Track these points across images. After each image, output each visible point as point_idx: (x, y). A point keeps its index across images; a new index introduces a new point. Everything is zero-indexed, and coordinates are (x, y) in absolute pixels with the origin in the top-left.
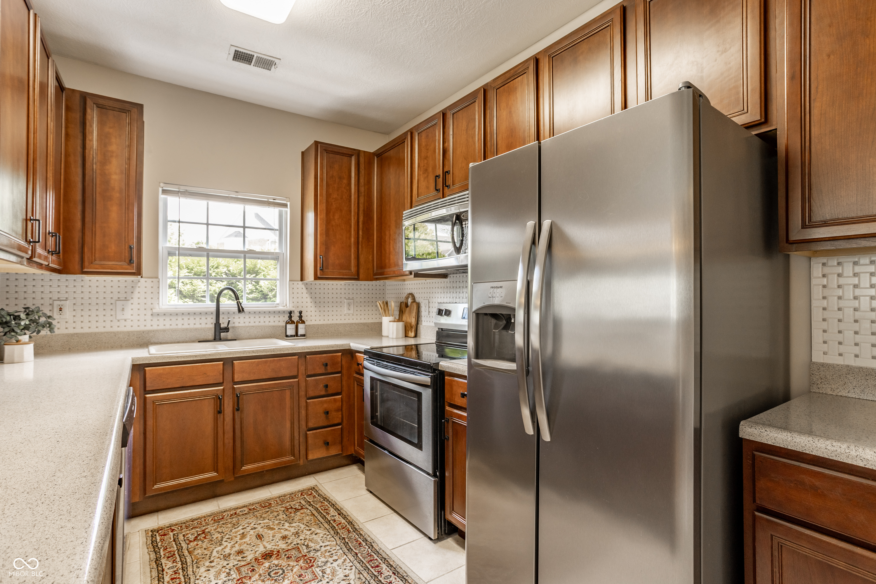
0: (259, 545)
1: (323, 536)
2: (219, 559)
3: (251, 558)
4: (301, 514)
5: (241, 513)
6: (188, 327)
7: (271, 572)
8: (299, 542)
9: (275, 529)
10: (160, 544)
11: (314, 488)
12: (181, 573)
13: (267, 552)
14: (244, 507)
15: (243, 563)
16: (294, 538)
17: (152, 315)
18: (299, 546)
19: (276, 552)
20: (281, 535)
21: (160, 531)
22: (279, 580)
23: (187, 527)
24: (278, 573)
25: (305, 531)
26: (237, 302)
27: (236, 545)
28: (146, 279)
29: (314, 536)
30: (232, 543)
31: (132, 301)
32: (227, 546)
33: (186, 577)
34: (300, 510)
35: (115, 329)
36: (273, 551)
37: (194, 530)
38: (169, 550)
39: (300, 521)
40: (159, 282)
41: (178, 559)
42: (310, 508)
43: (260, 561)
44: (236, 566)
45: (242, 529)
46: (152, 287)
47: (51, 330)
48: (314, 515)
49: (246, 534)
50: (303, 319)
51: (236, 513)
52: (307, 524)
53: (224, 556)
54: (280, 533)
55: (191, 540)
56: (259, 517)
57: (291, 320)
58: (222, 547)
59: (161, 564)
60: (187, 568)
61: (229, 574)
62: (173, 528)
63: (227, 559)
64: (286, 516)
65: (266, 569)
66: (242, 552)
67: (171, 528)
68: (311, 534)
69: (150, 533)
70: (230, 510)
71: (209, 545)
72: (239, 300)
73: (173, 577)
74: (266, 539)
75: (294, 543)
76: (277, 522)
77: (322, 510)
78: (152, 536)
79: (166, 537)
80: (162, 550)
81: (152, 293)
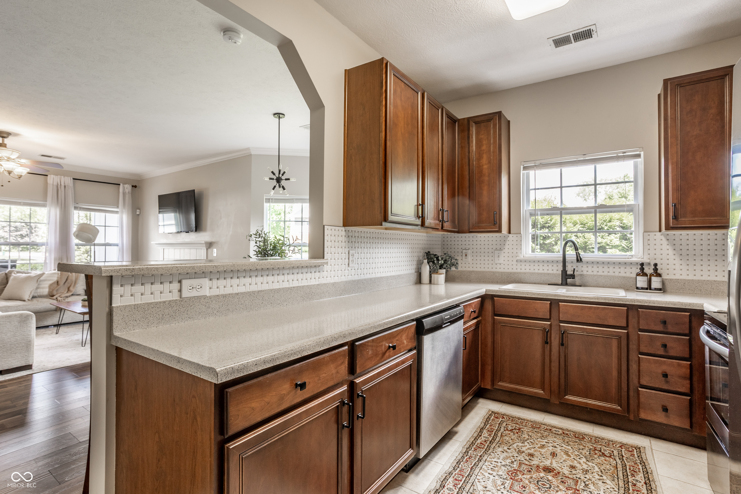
0: (549, 459)
1: (609, 488)
2: (514, 450)
3: (535, 464)
4: (605, 460)
5: (555, 432)
6: (543, 272)
7: (540, 481)
8: (582, 478)
9: (570, 457)
10: (490, 421)
11: (640, 448)
12: (488, 444)
13: (550, 468)
14: (561, 429)
15: (527, 463)
16: (581, 473)
17: (517, 261)
18: (579, 480)
19: (556, 472)
20: (572, 464)
21: (496, 415)
22: (541, 490)
23: (512, 420)
24: (545, 485)
25: (595, 474)
26: (576, 253)
27: (533, 449)
28: (513, 235)
29: (600, 483)
30: (531, 447)
31: (504, 251)
32: (526, 446)
33: (488, 447)
34: (607, 456)
35: (494, 270)
36: (555, 470)
37: (514, 425)
38: (492, 427)
39: (598, 464)
40: (521, 236)
41: (493, 435)
42: (618, 460)
43: (539, 469)
44: (521, 461)
45: (546, 442)
46: (517, 241)
47: (457, 268)
48: (617, 468)
49: (546, 447)
50: (658, 272)
51: (550, 430)
52: (603, 471)
53: (519, 451)
54: (573, 462)
55: (508, 429)
56: (566, 442)
57: (643, 272)
58: (523, 445)
59: (482, 432)
60: (493, 443)
61: (512, 462)
62: (504, 416)
63: (519, 454)
64: (590, 454)
65: (539, 477)
66: (533, 456)
67: (503, 416)
68: (599, 479)
69: (491, 413)
70: (549, 425)
71: (515, 439)
72: (578, 250)
73: (482, 442)
74: (557, 459)
75: (576, 476)
76: (576, 453)
77: (630, 469)
78: (490, 415)
79: (496, 420)
80: (489, 425)
81: (517, 245)
